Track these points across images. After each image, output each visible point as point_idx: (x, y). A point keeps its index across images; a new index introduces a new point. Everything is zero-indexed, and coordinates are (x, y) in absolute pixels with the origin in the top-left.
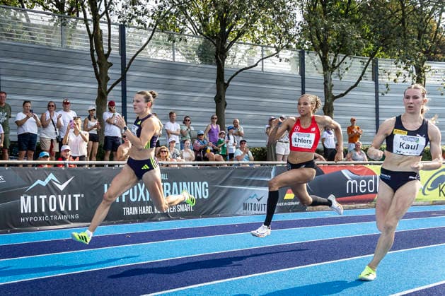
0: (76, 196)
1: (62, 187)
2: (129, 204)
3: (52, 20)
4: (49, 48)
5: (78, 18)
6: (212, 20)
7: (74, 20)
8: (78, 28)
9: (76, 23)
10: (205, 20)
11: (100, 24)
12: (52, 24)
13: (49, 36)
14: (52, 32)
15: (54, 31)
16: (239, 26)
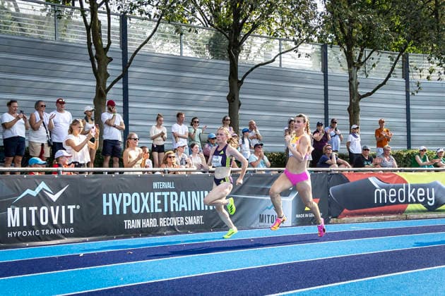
0: (71, 207)
1: (54, 198)
2: (131, 216)
3: (45, 10)
4: (41, 41)
5: (73, 7)
6: (224, 10)
7: (69, 10)
8: (74, 19)
9: (71, 13)
10: (216, 10)
11: (98, 14)
12: (44, 14)
13: (42, 28)
14: (43, 23)
15: (46, 21)
16: (254, 17)
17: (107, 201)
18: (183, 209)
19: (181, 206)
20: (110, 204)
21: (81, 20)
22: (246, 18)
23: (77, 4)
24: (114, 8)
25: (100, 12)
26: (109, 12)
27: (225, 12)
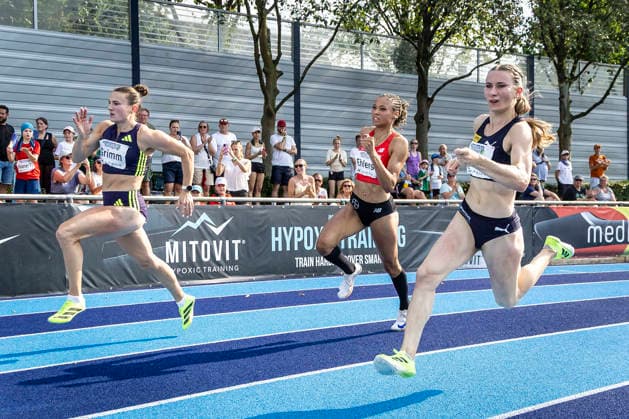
0: (236, 242)
1: (217, 231)
3: (206, 17)
4: (202, 53)
5: (239, 14)
6: (412, 16)
7: (234, 16)
8: (239, 27)
9: (236, 20)
10: (402, 16)
11: (267, 21)
12: (206, 22)
13: (203, 38)
14: (205, 32)
15: (208, 30)
16: (449, 24)
17: (277, 236)
18: (362, 245)
19: (360, 242)
20: (279, 239)
21: (247, 27)
22: (438, 25)
23: (243, 10)
24: (286, 14)
25: (269, 19)
26: (279, 19)
27: (414, 17)
